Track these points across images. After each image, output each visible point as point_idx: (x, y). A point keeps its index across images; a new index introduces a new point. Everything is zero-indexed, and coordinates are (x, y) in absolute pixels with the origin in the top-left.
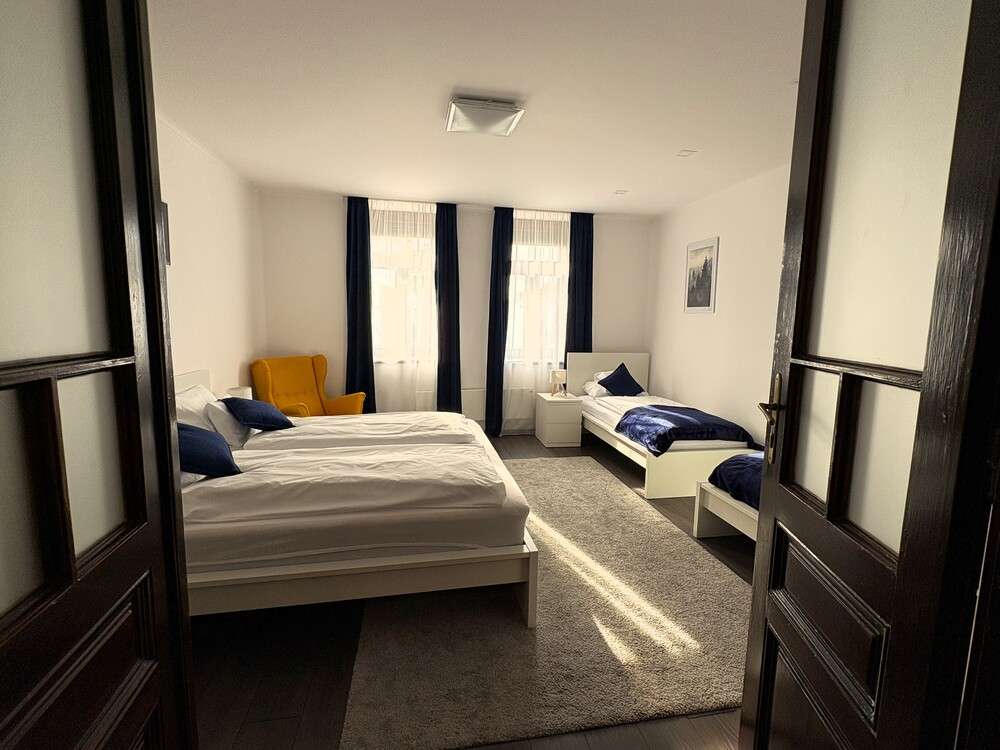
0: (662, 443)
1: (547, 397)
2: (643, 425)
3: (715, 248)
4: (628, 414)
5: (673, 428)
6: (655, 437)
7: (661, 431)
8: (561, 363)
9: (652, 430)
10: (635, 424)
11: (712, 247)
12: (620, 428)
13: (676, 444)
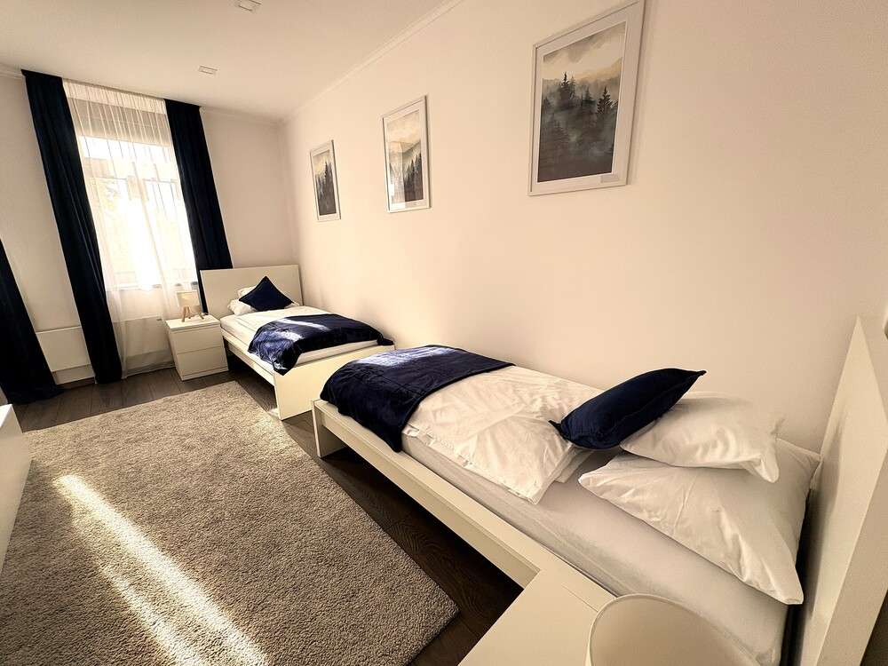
0: (288, 359)
1: (174, 324)
2: (271, 341)
3: (331, 151)
4: (261, 330)
5: (299, 341)
6: (280, 354)
7: (286, 345)
8: (194, 283)
9: (278, 345)
10: (265, 341)
11: (329, 151)
12: (252, 348)
13: (303, 357)
